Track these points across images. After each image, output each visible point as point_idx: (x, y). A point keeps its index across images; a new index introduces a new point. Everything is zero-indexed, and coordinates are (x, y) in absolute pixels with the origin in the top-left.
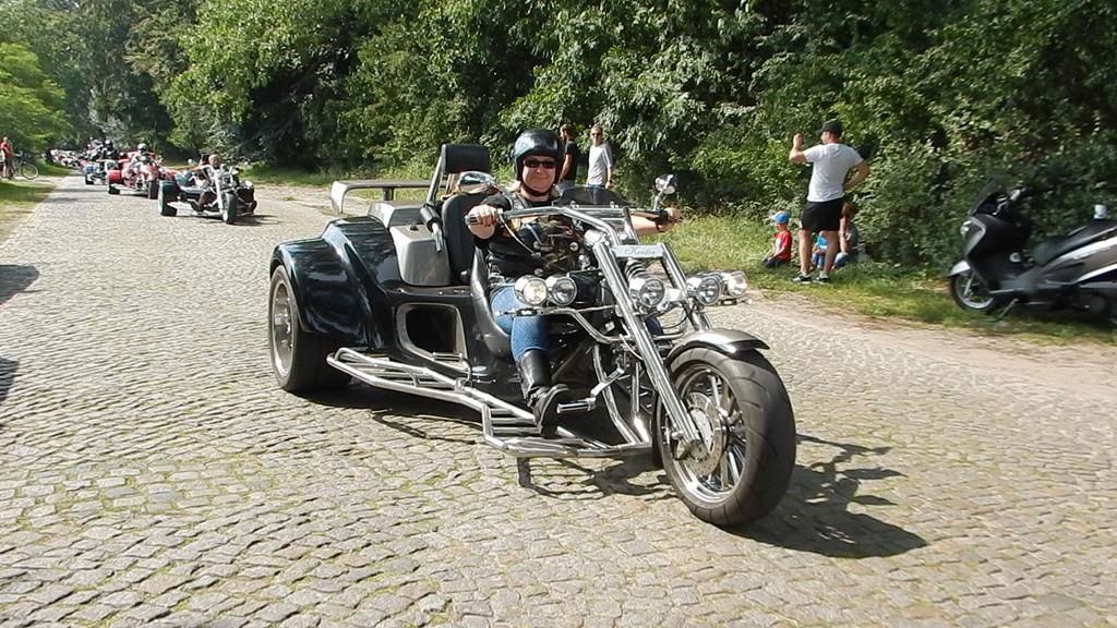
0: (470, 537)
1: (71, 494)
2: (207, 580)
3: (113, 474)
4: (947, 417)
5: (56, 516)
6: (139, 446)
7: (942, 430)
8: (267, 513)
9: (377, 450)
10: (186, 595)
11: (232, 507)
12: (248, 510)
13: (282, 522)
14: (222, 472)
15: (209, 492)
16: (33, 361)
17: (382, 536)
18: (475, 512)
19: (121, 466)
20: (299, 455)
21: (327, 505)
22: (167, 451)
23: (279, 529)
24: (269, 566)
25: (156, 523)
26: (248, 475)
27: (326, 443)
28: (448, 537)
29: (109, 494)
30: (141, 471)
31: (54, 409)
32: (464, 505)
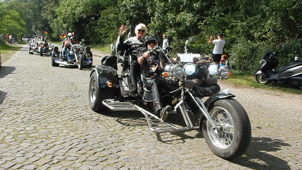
0: (134, 147)
1: (18, 132)
2: (56, 161)
3: (30, 126)
4: (262, 113)
5: (13, 139)
6: (39, 118)
7: (262, 117)
8: (74, 139)
9: (106, 120)
10: (50, 166)
11: (64, 137)
12: (69, 138)
13: (79, 142)
14: (62, 126)
15: (58, 132)
16: (12, 92)
17: (108, 147)
18: (134, 139)
19: (33, 124)
20: (84, 121)
21: (92, 137)
22: (47, 119)
23: (78, 144)
24: (75, 157)
25: (42, 142)
26: (70, 127)
27: (92, 118)
28: (127, 147)
29: (29, 132)
30: (39, 125)
31: (16, 106)
32: (131, 137)
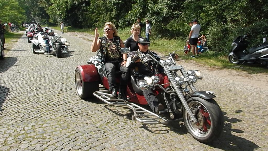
0: (116, 144)
1: (18, 132)
3: (29, 125)
5: (14, 140)
6: (36, 115)
7: (230, 102)
8: (66, 138)
9: (94, 114)
11: (57, 136)
12: (61, 137)
13: (70, 141)
14: (56, 123)
15: (52, 130)
17: (94, 145)
18: (117, 135)
19: (31, 122)
20: (75, 117)
21: (81, 134)
22: (43, 117)
23: (69, 144)
25: (38, 142)
26: (62, 124)
27: (82, 113)
28: (110, 144)
29: (28, 132)
30: (36, 124)
31: (17, 104)
32: (115, 132)
